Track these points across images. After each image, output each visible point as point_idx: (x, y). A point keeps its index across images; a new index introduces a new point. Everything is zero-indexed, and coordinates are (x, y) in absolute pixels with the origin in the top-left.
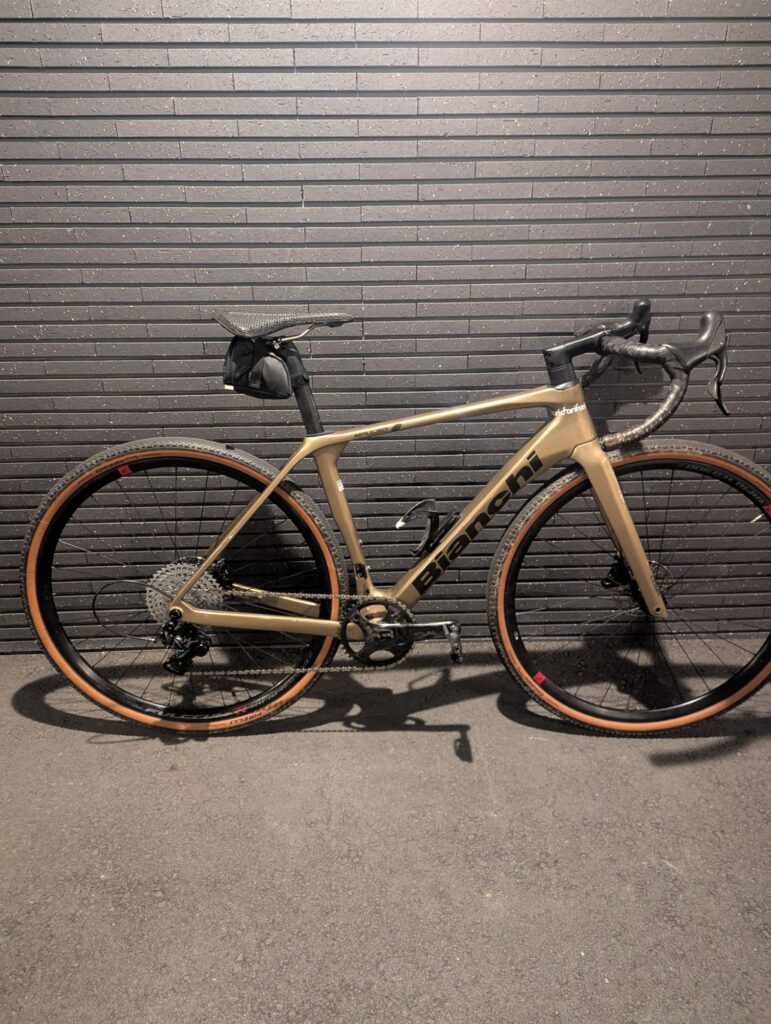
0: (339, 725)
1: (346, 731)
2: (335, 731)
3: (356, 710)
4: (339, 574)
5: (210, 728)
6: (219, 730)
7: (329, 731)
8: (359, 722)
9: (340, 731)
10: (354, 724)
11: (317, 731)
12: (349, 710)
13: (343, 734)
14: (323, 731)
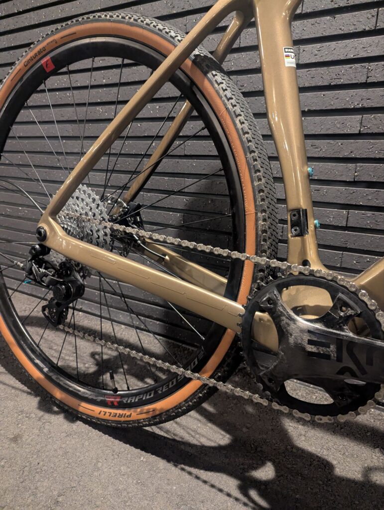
0: (230, 484)
1: (237, 499)
2: (221, 490)
3: (266, 472)
4: (261, 222)
5: (81, 409)
6: (88, 416)
7: (213, 486)
8: (262, 494)
9: (229, 495)
10: (253, 494)
11: (197, 478)
12: (256, 468)
13: (230, 502)
14: (205, 482)
